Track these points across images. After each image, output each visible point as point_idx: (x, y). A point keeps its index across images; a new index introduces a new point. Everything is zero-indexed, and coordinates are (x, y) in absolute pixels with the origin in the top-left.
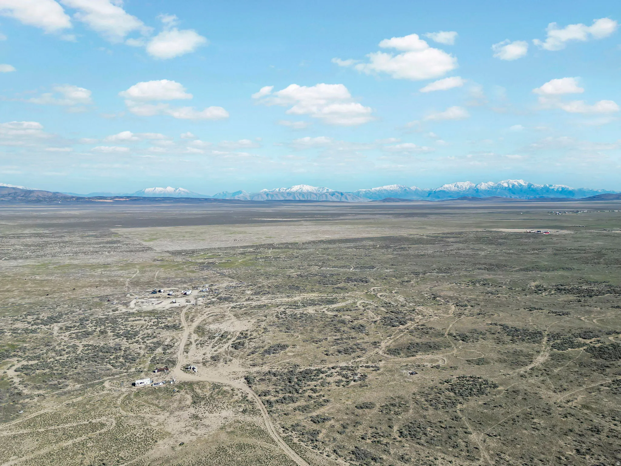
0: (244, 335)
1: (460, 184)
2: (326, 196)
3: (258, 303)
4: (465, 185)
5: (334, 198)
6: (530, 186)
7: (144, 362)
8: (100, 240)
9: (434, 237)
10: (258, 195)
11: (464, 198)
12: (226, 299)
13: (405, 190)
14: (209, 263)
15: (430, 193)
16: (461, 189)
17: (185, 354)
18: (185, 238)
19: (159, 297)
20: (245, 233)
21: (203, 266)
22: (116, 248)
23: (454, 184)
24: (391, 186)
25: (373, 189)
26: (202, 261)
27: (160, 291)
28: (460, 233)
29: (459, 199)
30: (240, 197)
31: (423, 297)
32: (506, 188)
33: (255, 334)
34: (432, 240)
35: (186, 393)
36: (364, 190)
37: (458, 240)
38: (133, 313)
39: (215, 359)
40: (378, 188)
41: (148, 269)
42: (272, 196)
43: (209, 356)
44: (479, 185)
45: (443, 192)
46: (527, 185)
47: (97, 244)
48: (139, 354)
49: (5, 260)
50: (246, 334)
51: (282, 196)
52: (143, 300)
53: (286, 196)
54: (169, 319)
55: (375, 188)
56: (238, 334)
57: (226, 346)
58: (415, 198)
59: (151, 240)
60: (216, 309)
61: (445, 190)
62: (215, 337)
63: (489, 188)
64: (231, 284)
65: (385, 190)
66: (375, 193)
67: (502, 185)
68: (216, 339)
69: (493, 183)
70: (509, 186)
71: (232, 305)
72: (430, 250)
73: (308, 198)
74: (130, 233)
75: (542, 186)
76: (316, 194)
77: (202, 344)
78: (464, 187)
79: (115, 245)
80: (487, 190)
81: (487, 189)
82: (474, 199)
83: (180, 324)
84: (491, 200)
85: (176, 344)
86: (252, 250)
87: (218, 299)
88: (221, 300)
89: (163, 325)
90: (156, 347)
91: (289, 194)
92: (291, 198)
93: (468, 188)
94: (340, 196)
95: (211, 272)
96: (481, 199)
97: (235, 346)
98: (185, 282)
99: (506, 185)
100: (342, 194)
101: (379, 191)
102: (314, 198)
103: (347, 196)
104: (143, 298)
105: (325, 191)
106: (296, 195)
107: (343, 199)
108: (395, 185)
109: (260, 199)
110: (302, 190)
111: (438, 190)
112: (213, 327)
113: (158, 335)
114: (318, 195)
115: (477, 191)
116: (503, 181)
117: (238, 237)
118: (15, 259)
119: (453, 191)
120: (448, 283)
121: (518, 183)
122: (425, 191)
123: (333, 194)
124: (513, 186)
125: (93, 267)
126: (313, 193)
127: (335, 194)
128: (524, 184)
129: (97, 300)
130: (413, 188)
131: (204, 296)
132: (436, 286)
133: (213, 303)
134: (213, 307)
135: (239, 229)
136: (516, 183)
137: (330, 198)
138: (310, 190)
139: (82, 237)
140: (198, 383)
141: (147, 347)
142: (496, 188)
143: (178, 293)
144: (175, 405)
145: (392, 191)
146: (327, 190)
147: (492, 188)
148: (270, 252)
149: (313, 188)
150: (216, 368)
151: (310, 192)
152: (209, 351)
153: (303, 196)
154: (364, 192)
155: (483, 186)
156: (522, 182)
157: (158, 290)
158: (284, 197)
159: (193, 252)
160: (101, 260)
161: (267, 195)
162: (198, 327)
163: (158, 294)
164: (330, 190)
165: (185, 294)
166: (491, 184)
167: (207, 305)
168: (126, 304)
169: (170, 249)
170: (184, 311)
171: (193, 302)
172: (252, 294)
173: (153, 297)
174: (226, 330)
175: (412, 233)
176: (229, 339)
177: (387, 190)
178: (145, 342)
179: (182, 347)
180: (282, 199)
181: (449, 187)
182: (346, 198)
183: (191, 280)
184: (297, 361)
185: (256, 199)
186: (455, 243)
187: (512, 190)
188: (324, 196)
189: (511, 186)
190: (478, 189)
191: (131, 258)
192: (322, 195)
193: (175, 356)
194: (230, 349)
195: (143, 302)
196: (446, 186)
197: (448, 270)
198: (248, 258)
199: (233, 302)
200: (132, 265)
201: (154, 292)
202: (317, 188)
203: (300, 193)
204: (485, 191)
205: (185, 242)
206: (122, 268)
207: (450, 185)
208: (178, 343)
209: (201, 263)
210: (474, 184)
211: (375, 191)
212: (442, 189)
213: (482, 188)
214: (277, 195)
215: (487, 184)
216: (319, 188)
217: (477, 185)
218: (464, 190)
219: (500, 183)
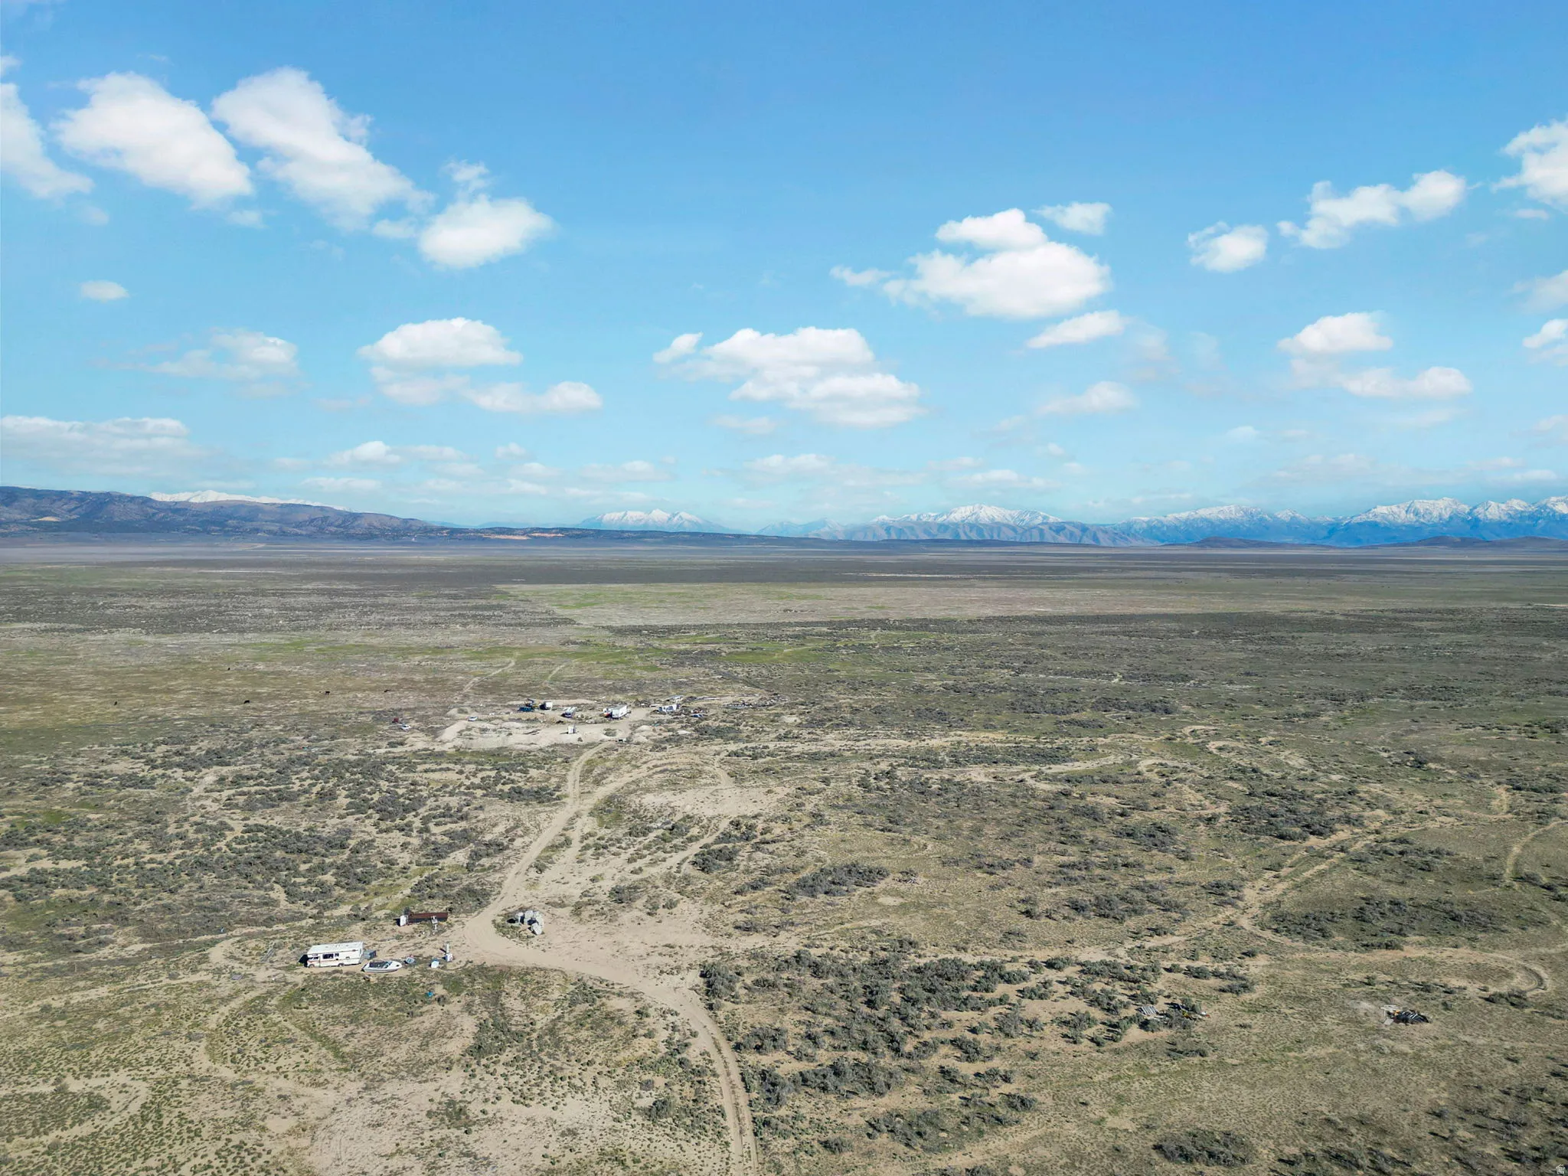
0: (743, 830)
1: (1421, 505)
2: (1041, 532)
3: (813, 748)
4: (1439, 508)
5: (1061, 539)
7: (394, 888)
8: (461, 603)
9: (1369, 617)
10: (866, 529)
11: (1437, 539)
12: (719, 733)
13: (1262, 519)
14: (702, 653)
15: (1333, 529)
16: (1427, 517)
17: (533, 874)
18: (663, 605)
19: (536, 720)
20: (818, 597)
21: (682, 658)
22: (489, 618)
23: (1404, 506)
24: (1220, 508)
25: (1170, 517)
26: (688, 646)
27: (543, 707)
28: (1452, 612)
29: (1420, 543)
30: (824, 533)
31: (1372, 757)
33: (778, 829)
34: (1366, 624)
35: (469, 1008)
36: (1146, 519)
37: (1450, 625)
38: (441, 754)
39: (621, 896)
40: (1184, 515)
41: (540, 660)
42: (901, 531)
43: (608, 885)
44: (1480, 509)
45: (1374, 525)
47: (448, 610)
48: (392, 863)
49: (220, 632)
50: (751, 827)
51: (928, 531)
52: (486, 725)
54: (533, 773)
55: (1177, 515)
56: (724, 825)
57: (678, 857)
58: (1289, 540)
59: (579, 606)
60: (679, 757)
61: (1378, 520)
62: (649, 830)
63: (1510, 516)
64: (746, 699)
65: (1203, 519)
66: (1176, 528)
67: (1552, 510)
68: (652, 836)
69: (1524, 503)
71: (733, 747)
72: (1366, 644)
73: (991, 535)
74: (537, 593)
76: (1014, 529)
77: (600, 849)
78: (1435, 514)
79: (486, 613)
80: (1504, 522)
81: (1505, 518)
82: (1465, 543)
83: (558, 788)
84: (1523, 547)
85: (518, 843)
86: (825, 629)
87: (696, 730)
88: (704, 734)
89: (507, 788)
90: (452, 847)
91: (943, 527)
92: (947, 536)
93: (1446, 516)
94: (1078, 533)
95: (702, 670)
96: (1492, 544)
97: (704, 863)
98: (623, 690)
100: (1084, 529)
101: (1187, 522)
102: (1008, 535)
103: (1100, 535)
104: (489, 720)
105: (1039, 520)
106: (961, 531)
107: (1086, 540)
108: (1232, 508)
109: (870, 538)
110: (976, 519)
111: (1356, 520)
112: (650, 800)
113: (473, 813)
114: (1020, 531)
115: (1475, 523)
116: (1554, 499)
117: (796, 605)
118: (242, 631)
119: (1403, 525)
120: (1455, 725)
122: (1318, 525)
123: (1059, 528)
125: (406, 652)
126: (1008, 526)
127: (1064, 528)
129: (369, 719)
130: (1283, 515)
131: (660, 722)
132: (1412, 732)
133: (677, 740)
134: (676, 750)
135: (804, 591)
137: (1049, 537)
138: (998, 519)
139: (420, 598)
140: (524, 975)
141: (426, 843)
142: (1533, 517)
143: (592, 714)
144: (402, 1053)
145: (1223, 522)
146: (1044, 518)
147: (1521, 516)
148: (874, 636)
149: (1007, 513)
150: (611, 927)
151: (997, 523)
152: (614, 870)
153: (980, 531)
154: (1145, 525)
155: (1494, 511)
157: (538, 702)
158: (930, 533)
159: (670, 630)
160: (438, 637)
161: (888, 529)
162: (609, 800)
163: (538, 713)
164: (1052, 519)
165: (610, 716)
166: (1518, 505)
167: (658, 746)
168: (434, 733)
169: (617, 623)
170: (588, 755)
171: (622, 734)
172: (799, 726)
173: (519, 720)
174: (688, 809)
175: (1294, 607)
176: (690, 840)
177: (1206, 520)
178: (427, 830)
179: (535, 852)
180: (925, 537)
181: (1391, 512)
182: (1095, 538)
183: (639, 686)
184: (913, 926)
185: (860, 537)
186: (1441, 630)
188: (1035, 533)
190: (1477, 520)
191: (506, 637)
192: (1029, 529)
193: (495, 877)
194: (687, 868)
195: (484, 730)
196: (1382, 510)
197: (1444, 692)
198: (811, 645)
199: (736, 739)
200: (506, 651)
201: (528, 708)
202: (1015, 513)
203: (972, 526)
204: (1500, 523)
205: (662, 610)
206: (478, 656)
207: (1395, 508)
208: (527, 839)
209: (680, 652)
210: (1466, 507)
211: (1176, 522)
212: (1371, 517)
213: (1490, 517)
214: (912, 529)
215: (1503, 506)
216: (1021, 514)
217: (1475, 508)
218: (1436, 521)
219: (1544, 502)
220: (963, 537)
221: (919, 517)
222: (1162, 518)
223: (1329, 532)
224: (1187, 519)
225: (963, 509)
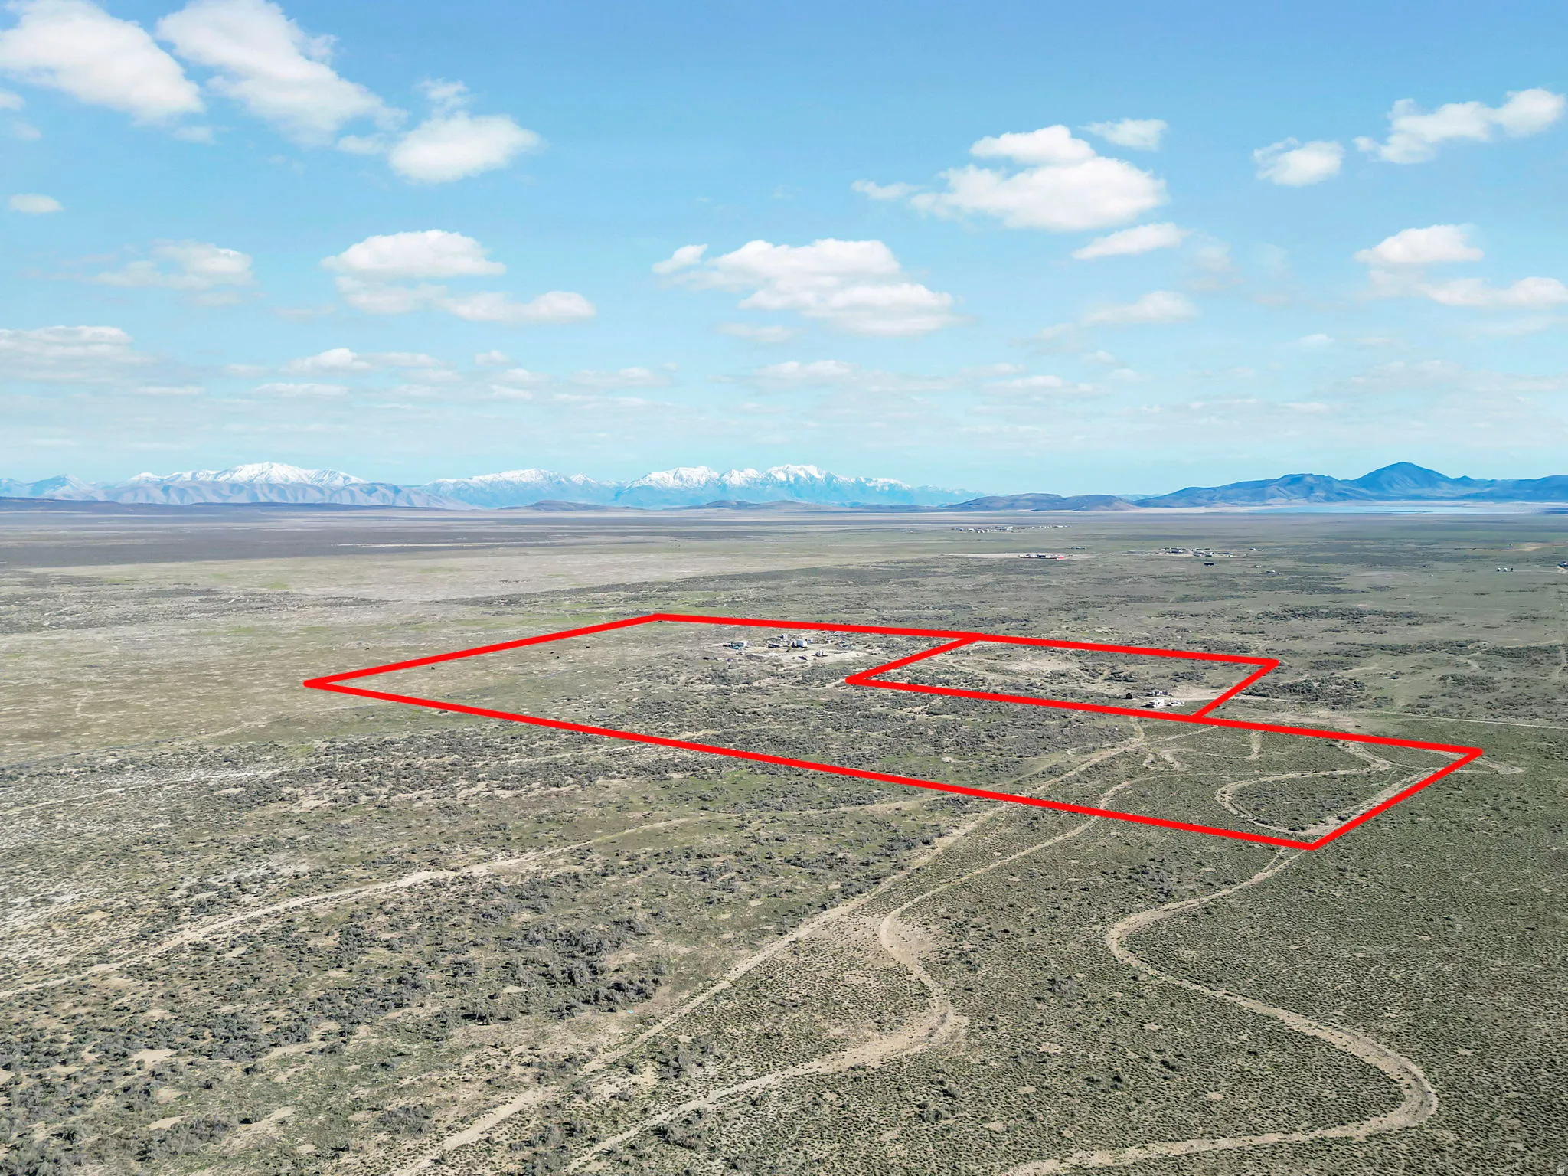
1: (684, 472)
2: (350, 493)
4: (698, 474)
5: (374, 501)
6: (829, 479)
13: (559, 482)
15: (618, 493)
16: (689, 483)
23: (672, 472)
24: (522, 472)
25: (476, 479)
32: (782, 483)
36: (453, 481)
40: (489, 478)
42: (182, 492)
44: (726, 477)
45: (649, 489)
46: (823, 476)
51: (216, 492)
53: (226, 492)
55: (481, 478)
61: (653, 484)
63: (747, 482)
65: (507, 482)
66: (482, 490)
67: (775, 477)
69: (756, 472)
70: (788, 478)
73: (297, 499)
75: (853, 480)
76: (320, 490)
78: (695, 480)
80: (744, 487)
81: (743, 484)
82: (720, 504)
91: (236, 487)
92: (243, 499)
93: (703, 482)
94: (390, 494)
99: (782, 477)
100: (397, 490)
101: (491, 484)
102: (315, 497)
103: (413, 497)
105: (342, 481)
106: (256, 490)
107: (400, 503)
108: (533, 471)
109: (142, 499)
110: (266, 479)
111: (636, 484)
114: (327, 492)
115: (723, 487)
116: (776, 468)
119: (672, 489)
121: (807, 473)
122: (606, 487)
123: (371, 490)
124: (797, 478)
126: (312, 487)
127: (376, 490)
128: (817, 476)
130: (578, 478)
136: (802, 474)
137: (362, 499)
142: (763, 483)
145: (526, 484)
146: (346, 478)
147: (755, 482)
151: (297, 483)
153: (279, 492)
154: (452, 487)
155: (736, 479)
156: (813, 471)
158: (220, 495)
161: (164, 490)
164: (357, 480)
166: (752, 472)
177: (512, 483)
180: (216, 500)
181: (662, 477)
182: (409, 500)
185: (128, 499)
187: (794, 486)
188: (344, 493)
189: (792, 479)
190: (725, 485)
192: (337, 491)
196: (655, 475)
202: (313, 473)
203: (272, 487)
204: (741, 488)
207: (664, 474)
210: (716, 474)
211: (483, 485)
212: (645, 482)
213: (734, 483)
214: (197, 489)
215: (743, 474)
216: (319, 473)
217: (723, 475)
218: (696, 486)
219: (769, 471)
220: (263, 500)
221: (194, 475)
222: (469, 480)
223: (616, 495)
224: (492, 482)
225: (250, 467)
